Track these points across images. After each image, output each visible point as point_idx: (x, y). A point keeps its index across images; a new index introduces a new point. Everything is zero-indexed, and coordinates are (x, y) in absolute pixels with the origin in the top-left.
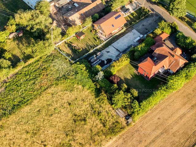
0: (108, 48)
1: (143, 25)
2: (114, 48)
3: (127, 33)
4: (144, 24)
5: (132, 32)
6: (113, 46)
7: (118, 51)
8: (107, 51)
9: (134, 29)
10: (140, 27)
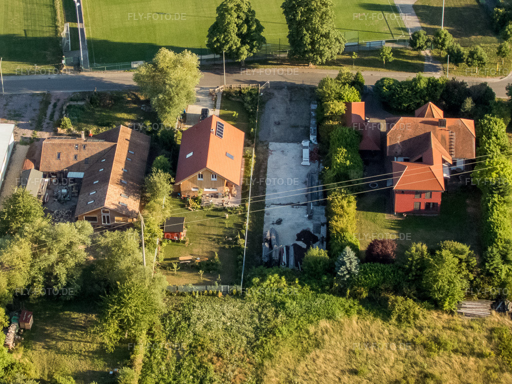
0: (268, 214)
1: (278, 124)
2: (280, 204)
3: (266, 159)
4: (276, 120)
5: (272, 151)
6: (273, 204)
7: (297, 206)
8: (275, 222)
9: (270, 143)
10: (276, 130)
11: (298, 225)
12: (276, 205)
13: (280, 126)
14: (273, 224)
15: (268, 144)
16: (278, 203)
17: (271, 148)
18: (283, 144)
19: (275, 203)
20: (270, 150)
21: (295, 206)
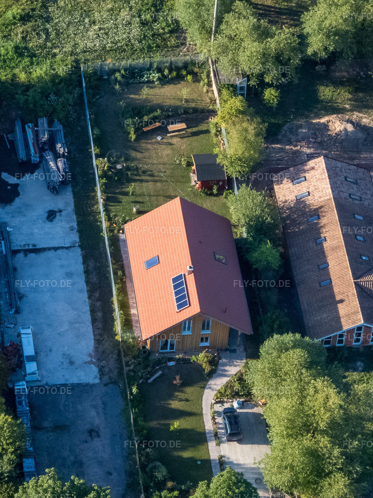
0: (72, 229)
1: (93, 433)
2: (56, 249)
3: (97, 342)
4: (98, 443)
5: (91, 362)
6: (67, 248)
7: (27, 247)
8: (58, 214)
9: (97, 381)
10: (93, 416)
11: (20, 212)
12: (63, 248)
13: (88, 427)
14: (60, 211)
15: (100, 379)
16: (59, 252)
17: (94, 369)
18: (75, 380)
19: (65, 250)
20: (94, 363)
21: (31, 247)
